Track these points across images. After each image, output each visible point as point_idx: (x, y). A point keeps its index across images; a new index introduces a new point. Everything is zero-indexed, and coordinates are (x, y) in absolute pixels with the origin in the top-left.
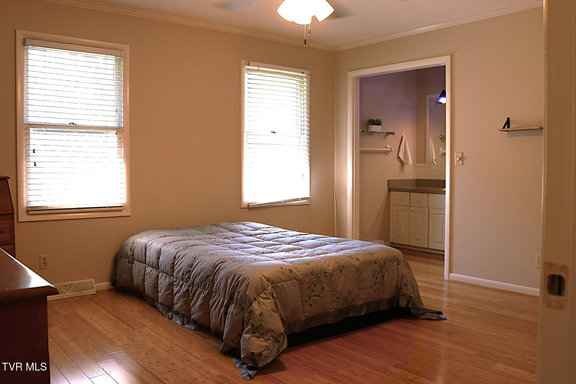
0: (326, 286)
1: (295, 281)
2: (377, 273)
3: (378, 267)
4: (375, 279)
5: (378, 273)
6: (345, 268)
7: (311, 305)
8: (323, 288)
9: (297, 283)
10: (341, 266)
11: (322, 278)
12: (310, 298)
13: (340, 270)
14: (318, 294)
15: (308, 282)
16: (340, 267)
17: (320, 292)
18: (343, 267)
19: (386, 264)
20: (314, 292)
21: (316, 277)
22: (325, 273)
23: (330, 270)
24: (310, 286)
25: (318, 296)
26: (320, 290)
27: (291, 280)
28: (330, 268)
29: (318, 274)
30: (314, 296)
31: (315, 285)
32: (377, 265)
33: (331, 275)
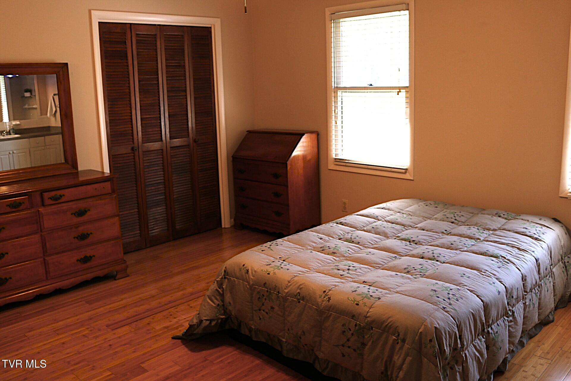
0: (276, 308)
1: (246, 283)
2: (351, 332)
3: (356, 325)
4: (346, 340)
5: (352, 334)
6: (305, 301)
7: (260, 319)
8: (272, 308)
9: (248, 286)
10: (301, 295)
11: (274, 297)
12: (260, 310)
13: (298, 299)
14: (267, 311)
15: (259, 292)
16: (299, 296)
17: (269, 310)
18: (303, 299)
19: (372, 329)
20: (263, 307)
21: (267, 291)
22: (278, 292)
23: (285, 292)
24: (261, 297)
25: (267, 313)
26: (270, 308)
27: (243, 280)
28: (286, 291)
29: (270, 289)
30: (264, 311)
31: (265, 299)
32: (353, 322)
33: (285, 299)
